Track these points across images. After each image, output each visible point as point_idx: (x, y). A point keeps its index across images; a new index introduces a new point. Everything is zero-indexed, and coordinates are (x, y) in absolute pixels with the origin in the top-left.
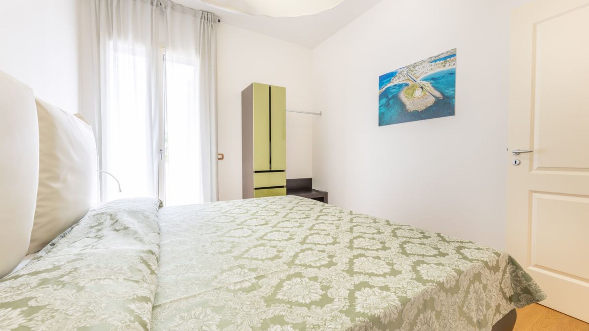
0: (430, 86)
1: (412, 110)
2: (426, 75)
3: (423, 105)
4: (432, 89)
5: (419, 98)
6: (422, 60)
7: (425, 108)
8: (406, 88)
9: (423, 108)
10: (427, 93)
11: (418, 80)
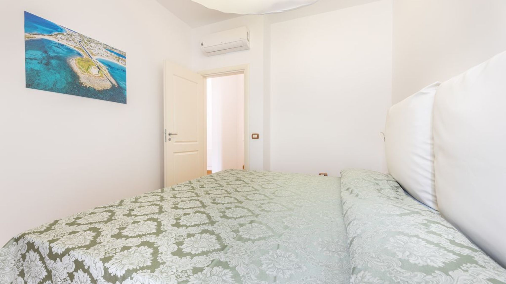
0: (107, 70)
1: (88, 86)
2: (102, 58)
3: (100, 86)
4: (109, 75)
5: (95, 77)
6: (99, 41)
7: (102, 89)
8: (78, 57)
9: (100, 89)
10: (104, 76)
11: (94, 58)
